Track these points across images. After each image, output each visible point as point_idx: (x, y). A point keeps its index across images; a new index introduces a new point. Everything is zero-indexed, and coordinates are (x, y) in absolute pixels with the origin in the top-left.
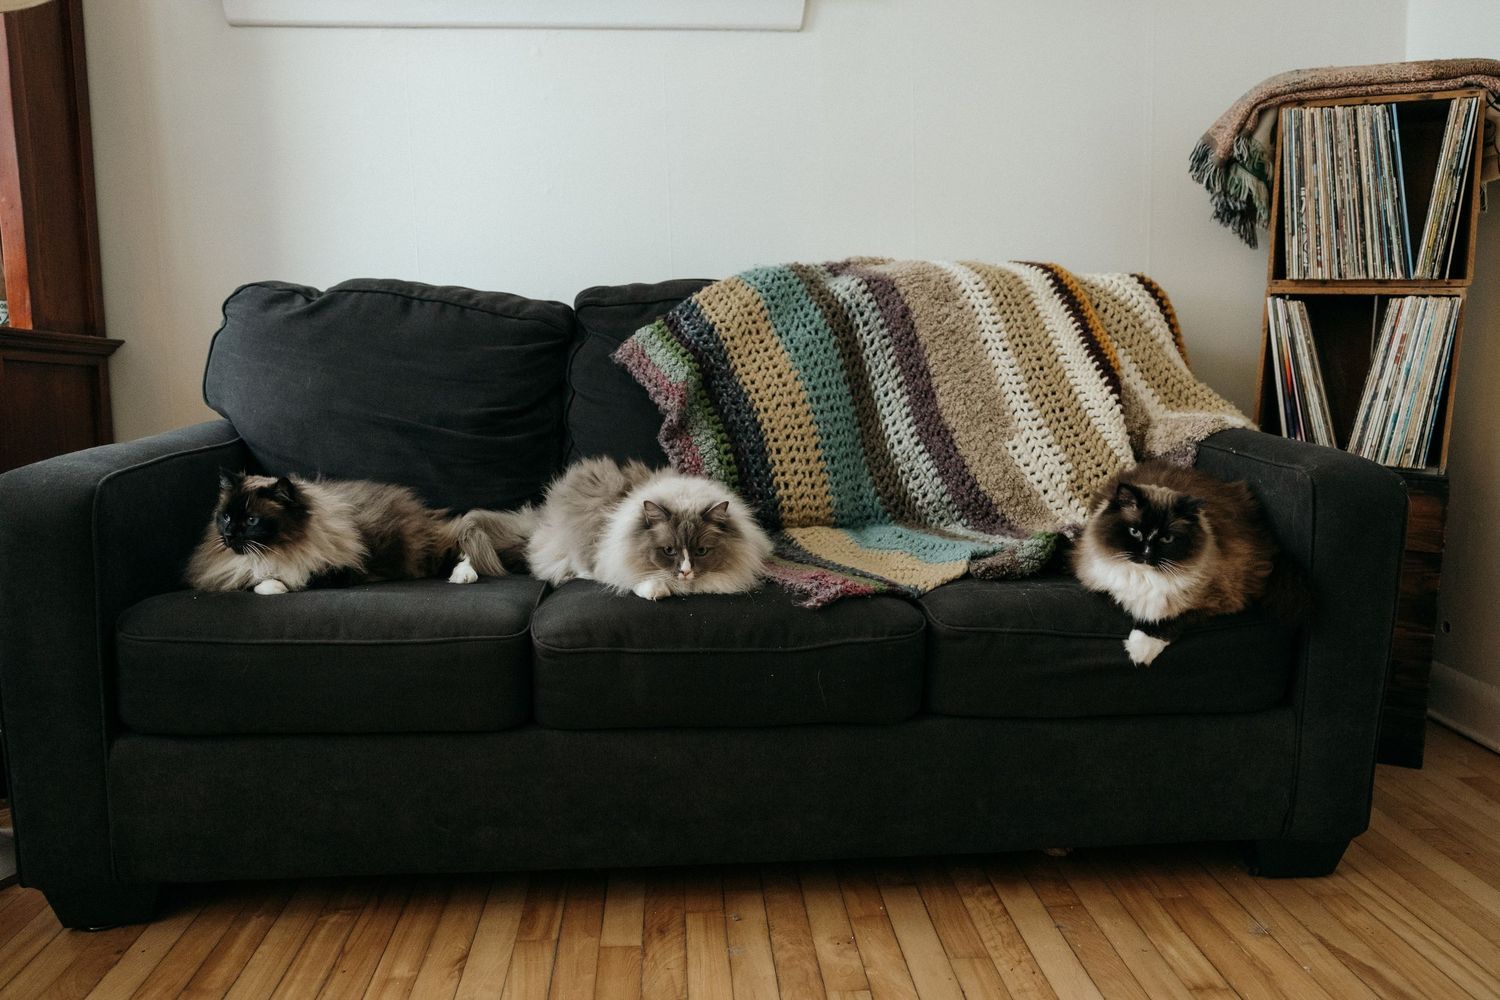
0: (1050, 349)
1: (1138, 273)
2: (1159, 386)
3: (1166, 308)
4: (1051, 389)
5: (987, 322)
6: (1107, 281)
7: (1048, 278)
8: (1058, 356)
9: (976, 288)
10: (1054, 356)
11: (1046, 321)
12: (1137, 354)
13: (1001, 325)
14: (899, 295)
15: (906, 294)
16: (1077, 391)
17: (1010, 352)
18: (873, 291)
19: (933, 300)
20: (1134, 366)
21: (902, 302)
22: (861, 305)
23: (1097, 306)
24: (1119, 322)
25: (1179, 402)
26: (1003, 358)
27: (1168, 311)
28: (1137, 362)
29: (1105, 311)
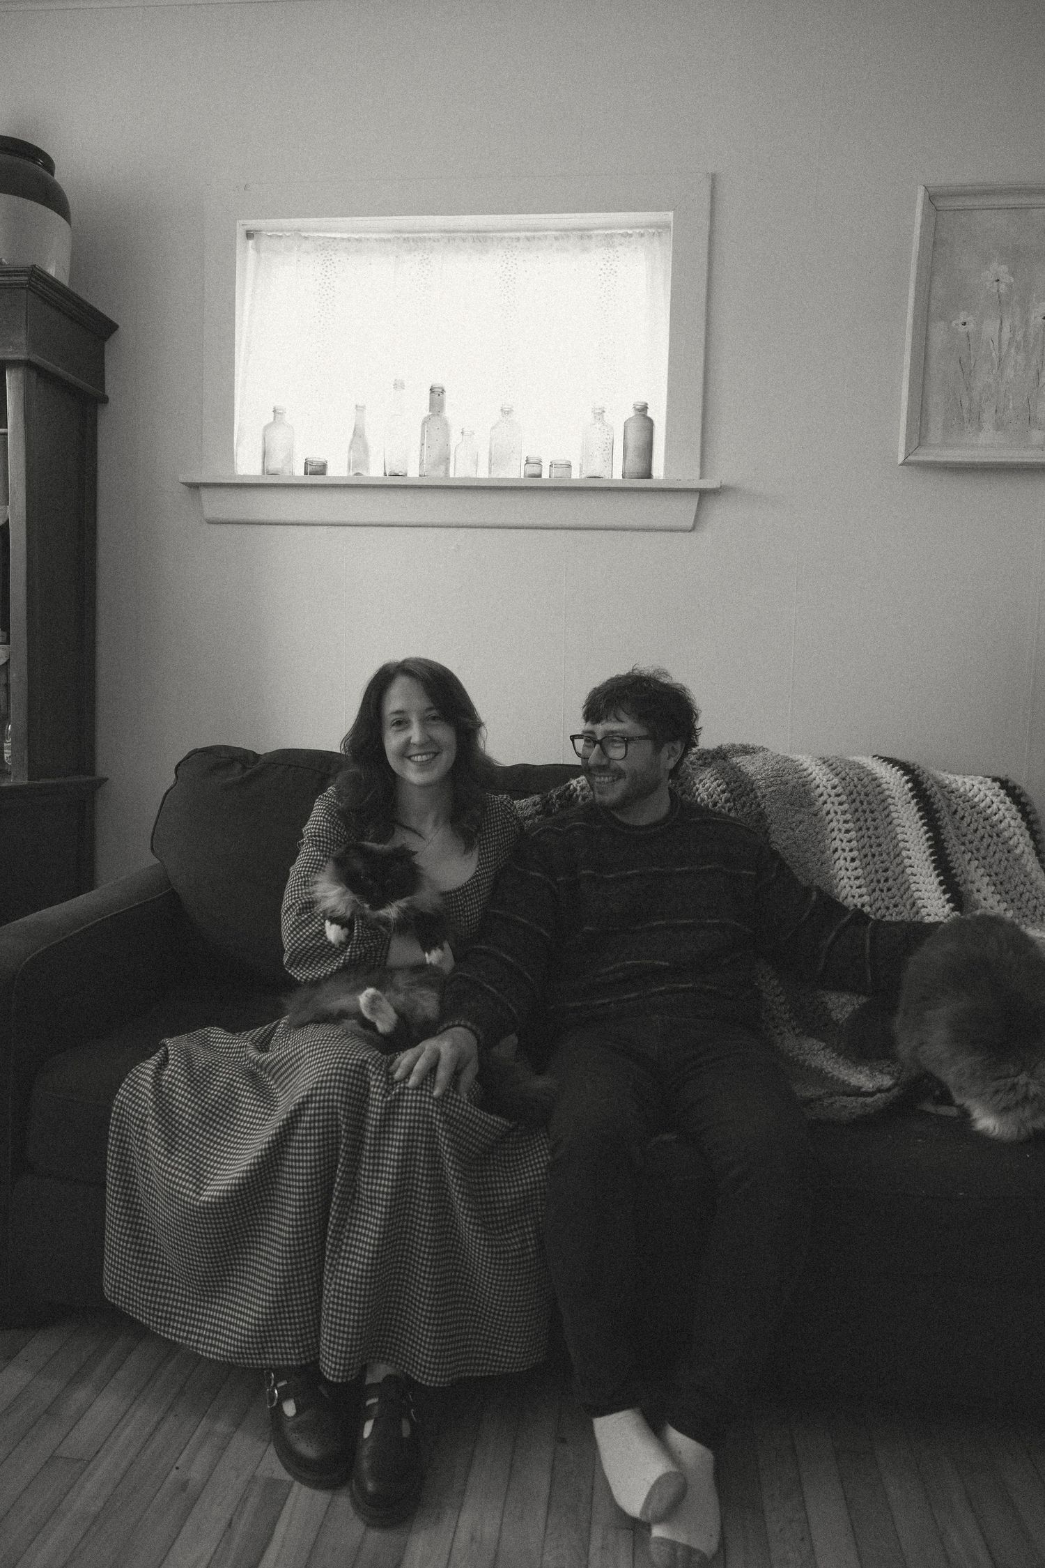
0: (898, 860)
1: (1002, 776)
2: (1012, 901)
3: (1029, 813)
4: (893, 901)
5: (840, 830)
6: (968, 787)
7: (907, 782)
8: (906, 867)
9: (833, 792)
10: (900, 868)
11: (899, 830)
12: (991, 867)
13: (853, 834)
14: (756, 797)
15: (764, 797)
16: (920, 905)
17: (857, 863)
18: (731, 792)
19: (788, 806)
20: (987, 879)
21: (759, 805)
22: (719, 805)
23: (955, 812)
24: (976, 831)
25: (1034, 918)
26: (850, 869)
27: (1031, 817)
28: (990, 876)
29: (963, 818)
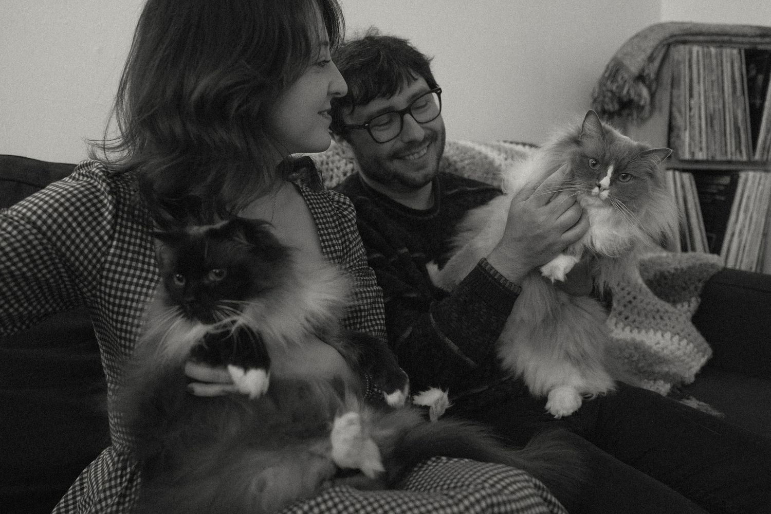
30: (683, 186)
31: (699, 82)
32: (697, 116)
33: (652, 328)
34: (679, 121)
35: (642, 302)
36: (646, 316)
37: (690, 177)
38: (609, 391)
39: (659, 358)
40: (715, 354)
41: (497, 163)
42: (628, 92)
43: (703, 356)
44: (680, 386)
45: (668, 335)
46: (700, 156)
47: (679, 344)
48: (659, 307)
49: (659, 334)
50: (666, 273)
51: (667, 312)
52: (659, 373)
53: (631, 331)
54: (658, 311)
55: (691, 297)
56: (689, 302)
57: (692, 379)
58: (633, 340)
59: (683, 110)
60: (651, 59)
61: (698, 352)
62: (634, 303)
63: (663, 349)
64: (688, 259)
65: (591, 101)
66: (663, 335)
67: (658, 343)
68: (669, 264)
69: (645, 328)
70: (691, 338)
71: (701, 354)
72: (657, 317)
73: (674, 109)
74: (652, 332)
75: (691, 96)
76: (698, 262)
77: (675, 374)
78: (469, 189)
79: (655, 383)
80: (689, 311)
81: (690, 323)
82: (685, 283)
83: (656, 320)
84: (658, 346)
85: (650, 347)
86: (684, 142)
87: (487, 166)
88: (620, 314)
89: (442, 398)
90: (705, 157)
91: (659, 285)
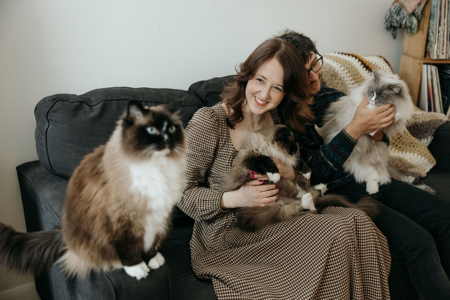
1: (378, 55)
9: (342, 69)
30: (431, 73)
31: (445, 17)
32: (442, 36)
33: (409, 151)
34: (432, 38)
35: (405, 138)
36: (406, 145)
37: (435, 68)
38: (388, 182)
39: (411, 165)
40: (437, 163)
41: (337, 69)
42: (406, 22)
43: (432, 164)
44: (419, 178)
45: (416, 155)
46: (442, 57)
47: (421, 159)
48: (412, 141)
49: (412, 154)
50: (418, 124)
51: (416, 143)
52: (410, 172)
53: (398, 152)
54: (412, 143)
55: (429, 136)
56: (428, 139)
57: (425, 175)
58: (399, 157)
59: (435, 32)
60: (419, 4)
61: (429, 163)
62: (401, 139)
63: (413, 161)
64: (429, 116)
65: (385, 21)
66: (413, 155)
67: (410, 159)
68: (420, 119)
69: (405, 151)
70: (426, 156)
71: (430, 163)
72: (412, 146)
73: (430, 31)
74: (408, 153)
75: (440, 25)
76: (434, 119)
77: (417, 173)
78: (329, 93)
79: (408, 177)
80: (427, 143)
81: (427, 149)
82: (427, 128)
83: (411, 147)
84: (411, 160)
85: (407, 161)
86: (434, 50)
87: (332, 73)
88: (394, 144)
89: (324, 187)
90: (444, 58)
91: (414, 129)
